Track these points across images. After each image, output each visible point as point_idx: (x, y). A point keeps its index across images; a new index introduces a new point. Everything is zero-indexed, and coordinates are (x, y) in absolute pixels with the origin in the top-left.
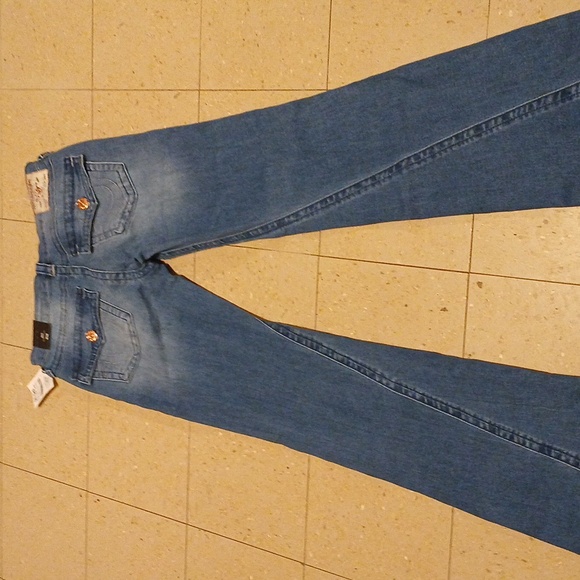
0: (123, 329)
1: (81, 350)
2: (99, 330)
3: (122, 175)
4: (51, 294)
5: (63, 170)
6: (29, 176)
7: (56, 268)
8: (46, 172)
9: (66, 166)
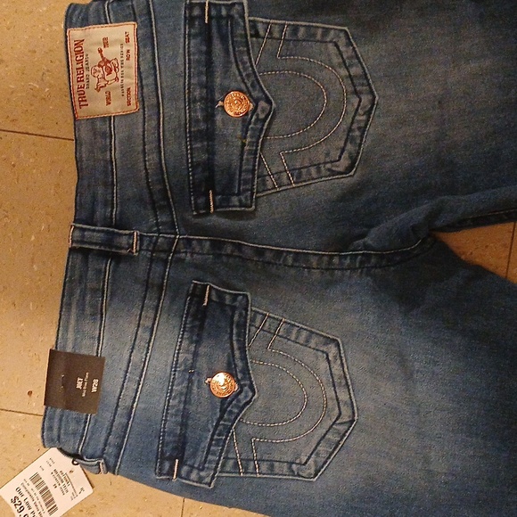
0: (313, 369)
1: (185, 415)
2: (246, 371)
3: (347, 52)
4: (113, 295)
5: (182, 28)
6: (76, 33)
7: (141, 238)
8: (130, 28)
9: (190, 20)
